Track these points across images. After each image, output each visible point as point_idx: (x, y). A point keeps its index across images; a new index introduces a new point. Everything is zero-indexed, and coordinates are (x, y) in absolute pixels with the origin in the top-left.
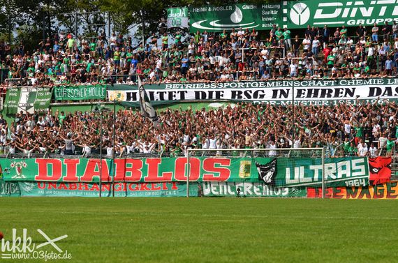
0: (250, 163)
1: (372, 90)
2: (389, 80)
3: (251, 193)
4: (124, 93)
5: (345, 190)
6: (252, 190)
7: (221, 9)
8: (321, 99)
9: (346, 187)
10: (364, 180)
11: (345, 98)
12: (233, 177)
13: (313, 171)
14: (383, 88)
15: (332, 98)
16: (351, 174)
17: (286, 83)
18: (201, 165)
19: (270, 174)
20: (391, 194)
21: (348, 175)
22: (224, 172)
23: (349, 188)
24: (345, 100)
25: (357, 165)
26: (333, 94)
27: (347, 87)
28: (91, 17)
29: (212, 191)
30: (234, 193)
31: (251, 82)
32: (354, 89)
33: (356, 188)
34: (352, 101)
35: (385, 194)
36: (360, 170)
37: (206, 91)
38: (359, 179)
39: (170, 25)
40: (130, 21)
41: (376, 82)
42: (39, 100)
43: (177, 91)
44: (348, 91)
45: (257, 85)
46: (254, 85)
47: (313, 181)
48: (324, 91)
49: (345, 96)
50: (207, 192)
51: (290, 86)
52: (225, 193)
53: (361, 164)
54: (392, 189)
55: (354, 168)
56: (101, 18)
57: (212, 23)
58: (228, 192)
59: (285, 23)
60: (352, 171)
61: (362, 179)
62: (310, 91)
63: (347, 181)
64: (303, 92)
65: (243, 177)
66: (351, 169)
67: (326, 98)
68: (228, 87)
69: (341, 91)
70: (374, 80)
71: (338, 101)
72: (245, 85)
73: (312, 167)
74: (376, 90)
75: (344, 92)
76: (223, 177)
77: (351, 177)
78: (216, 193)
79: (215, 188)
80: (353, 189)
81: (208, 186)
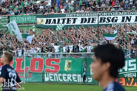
0: (71, 61)
3: (71, 80)
4: (45, 19)
5: (124, 79)
6: (72, 78)
9: (125, 78)
10: (135, 73)
12: (62, 70)
16: (128, 69)
18: (44, 63)
22: (57, 67)
23: (126, 78)
25: (132, 63)
29: (50, 79)
30: (61, 80)
33: (131, 78)
36: (133, 67)
37: (87, 18)
38: (132, 73)
45: (114, 14)
46: (113, 14)
50: (47, 79)
52: (57, 80)
53: (134, 63)
55: (130, 65)
58: (58, 79)
60: (129, 67)
61: (134, 73)
63: (126, 74)
65: (66, 70)
66: (128, 66)
72: (108, 14)
76: (57, 70)
77: (128, 71)
78: (52, 80)
79: (52, 77)
80: (129, 79)
81: (48, 76)
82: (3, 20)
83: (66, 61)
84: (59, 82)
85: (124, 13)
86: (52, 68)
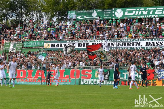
1: (147, 43)
2: (154, 39)
4: (50, 44)
7: (88, 11)
8: (127, 47)
9: (137, 81)
11: (136, 47)
12: (93, 77)
13: (124, 75)
14: (151, 42)
15: (131, 47)
17: (113, 40)
18: (81, 72)
19: (107, 76)
20: (154, 84)
21: (138, 76)
22: (89, 75)
24: (137, 47)
26: (132, 45)
27: (137, 42)
28: (38, 14)
29: (84, 83)
31: (100, 40)
32: (140, 43)
34: (139, 48)
35: (152, 84)
37: (82, 43)
39: (68, 18)
40: (53, 16)
41: (149, 40)
42: (17, 47)
43: (71, 43)
44: (137, 43)
45: (102, 41)
46: (101, 41)
47: (124, 79)
48: (128, 43)
49: (137, 46)
50: (82, 83)
51: (115, 41)
52: (89, 83)
54: (155, 82)
56: (42, 15)
57: (85, 17)
59: (113, 17)
62: (123, 43)
63: (137, 79)
64: (120, 44)
65: (96, 77)
67: (129, 46)
68: (91, 42)
69: (135, 43)
70: (148, 39)
71: (134, 48)
72: (98, 41)
73: (123, 73)
74: (148, 43)
75: (136, 44)
76: (90, 77)
77: (139, 77)
78: (86, 83)
79: (86, 82)
80: (139, 82)
81: (83, 81)
82: (18, 44)
83: (96, 71)
84: (91, 84)
85: (109, 41)
86: (86, 76)
